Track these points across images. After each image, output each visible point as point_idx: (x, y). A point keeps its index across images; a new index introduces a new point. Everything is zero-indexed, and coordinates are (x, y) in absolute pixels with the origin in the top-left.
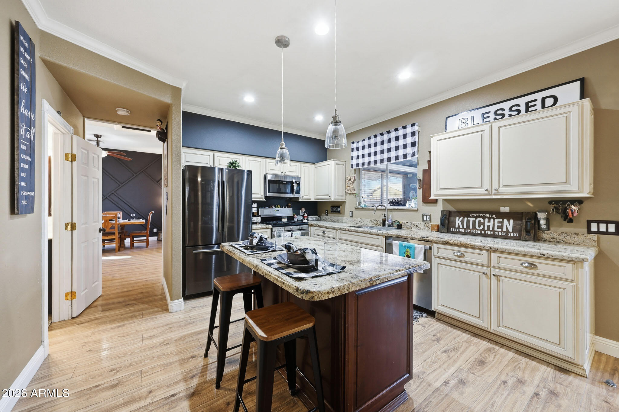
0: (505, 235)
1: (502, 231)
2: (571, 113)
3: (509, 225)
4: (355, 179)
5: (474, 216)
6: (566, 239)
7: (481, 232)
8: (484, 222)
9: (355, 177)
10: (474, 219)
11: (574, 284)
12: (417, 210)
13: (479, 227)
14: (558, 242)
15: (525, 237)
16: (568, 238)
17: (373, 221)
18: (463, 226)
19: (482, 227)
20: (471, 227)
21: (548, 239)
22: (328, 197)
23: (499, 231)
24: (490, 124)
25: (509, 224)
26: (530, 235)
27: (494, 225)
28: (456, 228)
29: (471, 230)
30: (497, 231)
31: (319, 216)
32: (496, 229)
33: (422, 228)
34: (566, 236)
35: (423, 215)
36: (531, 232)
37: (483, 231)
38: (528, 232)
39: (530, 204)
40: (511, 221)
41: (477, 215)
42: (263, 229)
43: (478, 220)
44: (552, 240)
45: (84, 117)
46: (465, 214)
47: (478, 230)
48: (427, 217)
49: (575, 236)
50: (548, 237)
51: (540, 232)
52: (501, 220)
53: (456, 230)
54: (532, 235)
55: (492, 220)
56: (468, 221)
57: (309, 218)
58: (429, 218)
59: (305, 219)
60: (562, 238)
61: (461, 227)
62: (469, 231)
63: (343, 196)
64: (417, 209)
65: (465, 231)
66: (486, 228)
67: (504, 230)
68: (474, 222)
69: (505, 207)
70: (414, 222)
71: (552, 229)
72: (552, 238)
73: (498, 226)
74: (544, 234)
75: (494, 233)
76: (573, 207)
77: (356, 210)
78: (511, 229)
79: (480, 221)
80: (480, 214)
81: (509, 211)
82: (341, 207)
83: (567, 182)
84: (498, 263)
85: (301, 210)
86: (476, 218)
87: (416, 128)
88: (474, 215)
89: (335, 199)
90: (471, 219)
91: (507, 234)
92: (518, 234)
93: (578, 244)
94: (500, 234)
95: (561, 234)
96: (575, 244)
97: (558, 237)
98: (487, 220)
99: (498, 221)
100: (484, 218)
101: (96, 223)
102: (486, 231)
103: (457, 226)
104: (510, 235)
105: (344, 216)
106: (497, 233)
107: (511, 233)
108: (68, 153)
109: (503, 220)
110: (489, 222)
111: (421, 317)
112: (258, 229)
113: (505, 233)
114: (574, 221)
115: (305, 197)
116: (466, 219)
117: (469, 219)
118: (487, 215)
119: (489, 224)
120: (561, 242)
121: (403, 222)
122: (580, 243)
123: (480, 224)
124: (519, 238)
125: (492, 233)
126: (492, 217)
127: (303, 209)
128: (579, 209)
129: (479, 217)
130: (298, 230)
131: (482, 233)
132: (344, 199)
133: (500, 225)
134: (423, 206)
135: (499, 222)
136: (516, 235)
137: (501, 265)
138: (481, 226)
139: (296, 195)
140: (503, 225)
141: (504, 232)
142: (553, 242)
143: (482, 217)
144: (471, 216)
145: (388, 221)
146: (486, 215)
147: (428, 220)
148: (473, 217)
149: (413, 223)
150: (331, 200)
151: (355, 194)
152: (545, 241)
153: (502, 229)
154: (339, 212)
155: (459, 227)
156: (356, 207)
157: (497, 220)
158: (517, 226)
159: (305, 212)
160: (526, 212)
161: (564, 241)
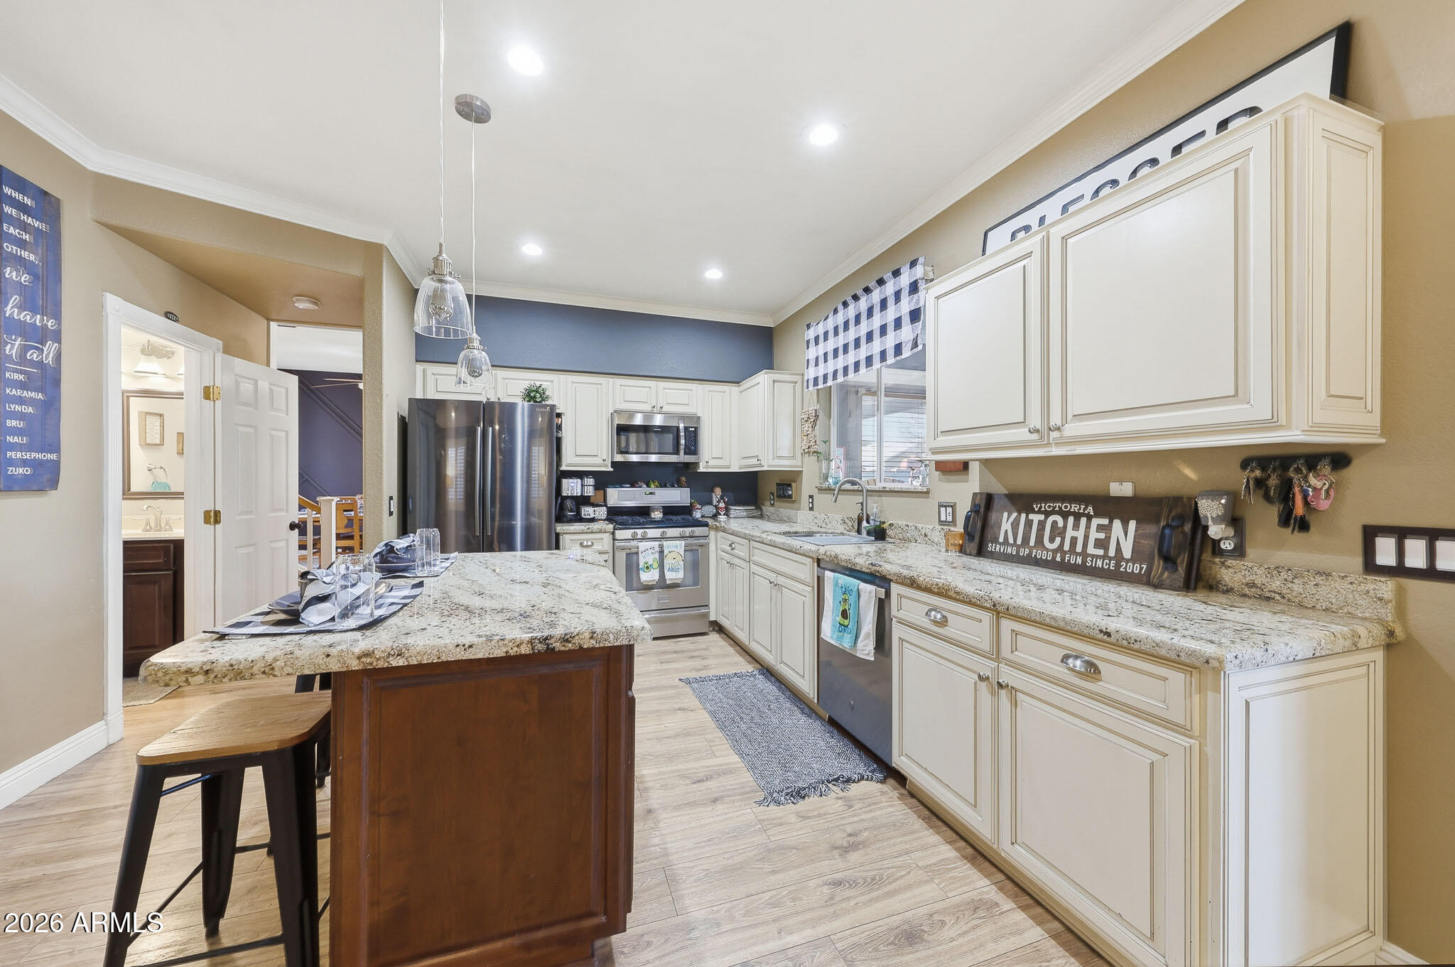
0: (1111, 568)
1: (1105, 557)
2: (1251, 154)
3: (1124, 537)
4: (817, 416)
5: (1043, 509)
6: (1289, 592)
7: (1054, 558)
8: (1065, 527)
9: (816, 411)
10: (1042, 517)
11: (1192, 741)
12: (927, 492)
13: (1052, 540)
14: (1268, 599)
15: (1162, 574)
16: (1295, 587)
17: (847, 521)
18: (1015, 540)
19: (1058, 540)
20: (1032, 543)
21: (1236, 586)
22: (754, 461)
23: (1097, 557)
24: (1043, 234)
25: (1126, 535)
26: (1176, 570)
27: (1086, 537)
28: (1000, 544)
29: (1031, 548)
30: (1093, 556)
31: (759, 508)
32: (1091, 550)
33: (936, 540)
34: (1290, 579)
35: (940, 506)
36: (1179, 561)
37: (1059, 555)
38: (1169, 560)
39: (1190, 473)
40: (1132, 525)
41: (1049, 507)
42: (592, 532)
43: (1051, 519)
44: (1247, 591)
45: (267, 319)
46: (1023, 502)
47: (1048, 550)
48: (948, 512)
49: (1319, 579)
50: (1236, 579)
51: (1214, 563)
52: (1105, 521)
53: (1000, 549)
54: (1181, 570)
55: (1083, 521)
56: (1029, 523)
57: (732, 512)
58: (951, 514)
59: (722, 514)
60: (1276, 584)
61: (1011, 541)
62: (1027, 551)
63: (793, 457)
64: (925, 490)
65: (1018, 552)
66: (1066, 547)
67: (1112, 553)
68: (1042, 525)
69: (1121, 481)
70: (922, 525)
71: (1251, 552)
72: (1247, 584)
73: (1096, 540)
74: (1223, 570)
75: (1084, 561)
76: (1313, 480)
77: (819, 493)
78: (1127, 553)
79: (1055, 523)
80: (1057, 505)
81: (1131, 496)
82: (793, 484)
83: (1240, 394)
84: (1014, 649)
85: (713, 492)
86: (1047, 514)
87: (919, 271)
88: (1043, 505)
89: (769, 466)
90: (1036, 518)
91: (1118, 565)
92: (1145, 566)
93: (1326, 610)
94: (1099, 563)
95: (1275, 572)
96: (1318, 607)
97: (1265, 581)
98: (1071, 519)
99: (1098, 525)
100: (1065, 515)
101: (284, 513)
102: (1067, 555)
103: (1001, 540)
104: (1126, 568)
105: (800, 507)
106: (1092, 561)
107: (1127, 561)
108: (208, 385)
109: (1111, 522)
110: (1076, 527)
111: (867, 779)
112: (579, 533)
113: (1112, 562)
114: (1312, 529)
115: (712, 463)
116: (1023, 516)
117: (1031, 516)
118: (1073, 505)
119: (1075, 534)
120: (1273, 599)
121: (900, 523)
122: (1334, 607)
123: (1057, 532)
124: (1147, 581)
125: (1079, 560)
126: (1086, 512)
127: (718, 491)
128: (1330, 486)
129: (1053, 512)
130: (682, 537)
131: (1057, 560)
132: (797, 466)
133: (1102, 536)
134: (940, 480)
135: (1100, 528)
136: (1141, 569)
137: (1020, 656)
138: (1057, 538)
139: (689, 459)
140: (1110, 537)
141: (1110, 559)
142: (1249, 597)
143: (1061, 513)
144: (1036, 510)
145: (868, 522)
146: (1071, 507)
147: (950, 519)
148: (1039, 512)
149: (919, 526)
150: (762, 469)
151: (818, 453)
152: (1228, 591)
153: (1106, 549)
154: (790, 497)
155: (1006, 541)
156: (818, 485)
157: (1096, 522)
158: (1146, 542)
159: (722, 497)
160: (1170, 497)
161: (1284, 598)
